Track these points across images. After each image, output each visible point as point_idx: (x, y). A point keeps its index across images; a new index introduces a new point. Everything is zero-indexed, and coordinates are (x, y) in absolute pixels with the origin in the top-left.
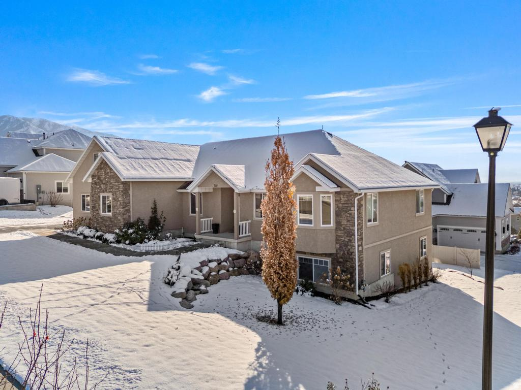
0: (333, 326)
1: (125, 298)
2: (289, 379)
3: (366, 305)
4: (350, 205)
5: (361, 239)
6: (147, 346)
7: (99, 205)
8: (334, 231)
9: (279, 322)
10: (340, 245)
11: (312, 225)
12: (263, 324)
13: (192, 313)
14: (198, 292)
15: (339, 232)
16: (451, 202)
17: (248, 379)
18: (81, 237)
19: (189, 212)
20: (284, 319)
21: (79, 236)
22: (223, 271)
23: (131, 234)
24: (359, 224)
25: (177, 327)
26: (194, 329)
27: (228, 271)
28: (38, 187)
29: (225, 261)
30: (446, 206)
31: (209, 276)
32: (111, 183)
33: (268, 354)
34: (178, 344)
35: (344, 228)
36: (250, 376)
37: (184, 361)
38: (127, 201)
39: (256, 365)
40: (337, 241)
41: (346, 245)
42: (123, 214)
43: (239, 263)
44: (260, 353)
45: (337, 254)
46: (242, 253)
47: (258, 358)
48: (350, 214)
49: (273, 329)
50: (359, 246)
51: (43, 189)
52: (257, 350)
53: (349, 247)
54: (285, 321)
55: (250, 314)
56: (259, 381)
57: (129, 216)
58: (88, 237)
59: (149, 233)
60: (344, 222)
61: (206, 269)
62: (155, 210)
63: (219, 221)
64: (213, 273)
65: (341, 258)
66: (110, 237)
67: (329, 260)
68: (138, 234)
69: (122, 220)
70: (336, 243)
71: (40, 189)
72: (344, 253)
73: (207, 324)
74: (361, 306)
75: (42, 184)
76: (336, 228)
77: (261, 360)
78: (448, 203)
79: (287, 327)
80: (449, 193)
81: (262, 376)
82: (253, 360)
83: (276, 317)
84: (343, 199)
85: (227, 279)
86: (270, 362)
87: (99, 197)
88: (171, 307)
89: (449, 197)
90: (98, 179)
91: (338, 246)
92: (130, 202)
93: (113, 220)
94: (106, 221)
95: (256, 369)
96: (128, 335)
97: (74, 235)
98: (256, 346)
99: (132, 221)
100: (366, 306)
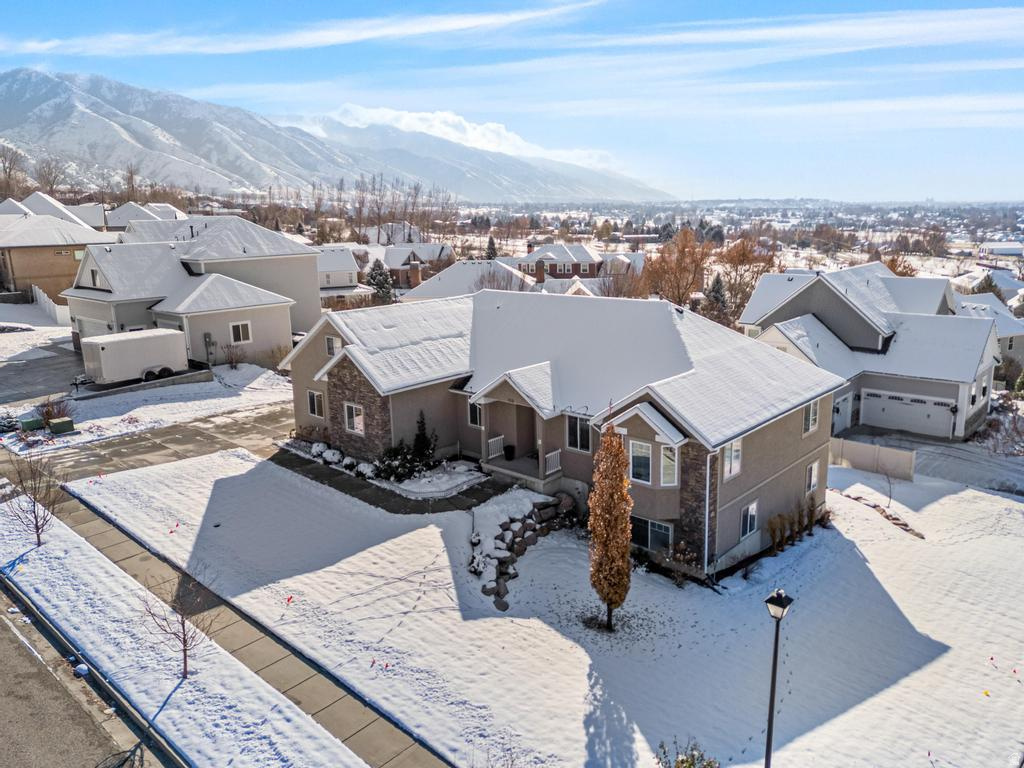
0: (670, 631)
1: (435, 600)
2: (624, 715)
3: (716, 587)
4: (700, 463)
5: (713, 503)
6: (483, 674)
7: (343, 417)
8: (678, 492)
9: (608, 627)
10: (686, 510)
11: (650, 483)
12: (592, 633)
13: (512, 622)
14: (507, 576)
15: (685, 494)
16: (890, 349)
17: (586, 715)
18: (320, 461)
19: (467, 420)
20: (614, 621)
21: (315, 459)
22: (529, 533)
23: (397, 468)
24: (711, 484)
25: (503, 645)
26: (521, 647)
27: (534, 530)
28: (207, 336)
29: (530, 517)
30: (881, 356)
31: (512, 545)
32: (361, 392)
33: (601, 681)
34: (512, 671)
35: (692, 490)
36: (587, 713)
37: (524, 694)
38: (386, 419)
39: (591, 697)
40: (682, 503)
41: (694, 511)
42: (383, 438)
43: (547, 513)
44: (593, 681)
45: (681, 520)
46: (551, 499)
47: (592, 687)
48: (701, 474)
49: (603, 639)
50: (710, 512)
51: (213, 339)
52: (590, 676)
53: (697, 515)
54: (615, 625)
55: (574, 615)
56: (597, 718)
57: (390, 439)
58: (330, 463)
59: (419, 465)
60: (692, 482)
61: (509, 536)
62: (422, 424)
63: (514, 442)
64: (518, 540)
65: (687, 526)
66: (366, 469)
67: (671, 527)
68: (406, 468)
69: (381, 445)
70: (681, 507)
71: (210, 339)
72: (690, 521)
73: (533, 640)
74: (710, 591)
75: (212, 333)
76: (682, 489)
77: (595, 690)
78: (884, 350)
79: (619, 635)
80: (887, 332)
81: (598, 713)
82: (587, 691)
83: (605, 618)
84: (692, 453)
85: (534, 542)
86: (604, 693)
87: (342, 406)
88: (486, 613)
89: (887, 341)
90: (340, 380)
91: (683, 511)
92: (389, 421)
93: (366, 442)
94: (356, 441)
95: (591, 703)
96: (460, 659)
97: (308, 456)
98: (587, 670)
99: (393, 445)
100: (715, 590)
